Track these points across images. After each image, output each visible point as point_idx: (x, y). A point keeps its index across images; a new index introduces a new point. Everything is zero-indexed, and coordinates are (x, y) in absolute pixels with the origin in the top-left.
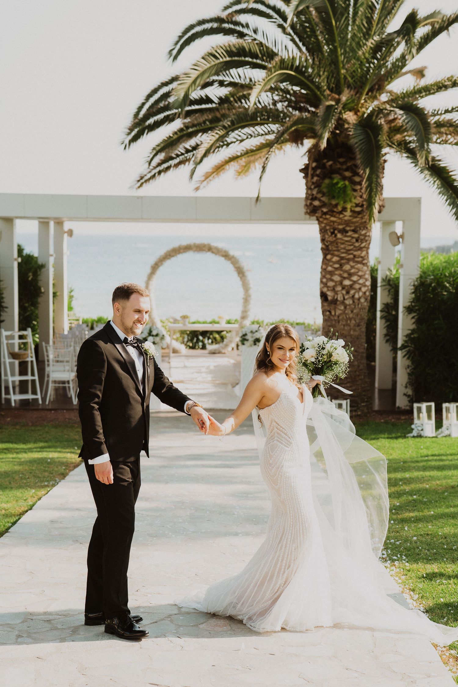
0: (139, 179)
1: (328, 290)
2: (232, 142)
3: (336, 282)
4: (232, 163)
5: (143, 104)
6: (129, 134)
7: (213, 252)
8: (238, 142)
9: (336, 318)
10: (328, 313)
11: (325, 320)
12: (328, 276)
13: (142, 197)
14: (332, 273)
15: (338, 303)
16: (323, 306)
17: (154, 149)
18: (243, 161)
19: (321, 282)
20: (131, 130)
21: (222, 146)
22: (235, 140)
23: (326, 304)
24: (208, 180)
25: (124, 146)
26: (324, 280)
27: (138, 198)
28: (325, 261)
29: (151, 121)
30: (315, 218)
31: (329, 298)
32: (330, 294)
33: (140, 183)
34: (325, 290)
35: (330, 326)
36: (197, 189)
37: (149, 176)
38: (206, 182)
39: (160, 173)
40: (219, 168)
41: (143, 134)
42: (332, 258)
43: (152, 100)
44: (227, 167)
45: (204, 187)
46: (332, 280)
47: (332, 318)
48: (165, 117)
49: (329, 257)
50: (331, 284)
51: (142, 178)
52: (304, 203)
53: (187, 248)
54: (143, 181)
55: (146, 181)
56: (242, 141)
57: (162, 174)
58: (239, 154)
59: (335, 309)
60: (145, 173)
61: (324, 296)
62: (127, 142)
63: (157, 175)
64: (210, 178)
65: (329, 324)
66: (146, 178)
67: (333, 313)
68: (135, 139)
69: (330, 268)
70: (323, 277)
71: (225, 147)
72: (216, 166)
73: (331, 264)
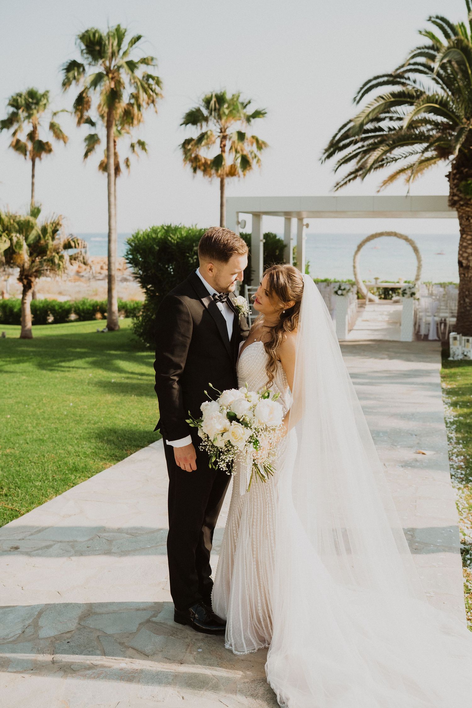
0: (335, 185)
1: (463, 259)
2: (399, 159)
3: (469, 254)
4: (401, 174)
5: (337, 134)
6: (324, 153)
7: (398, 237)
8: (403, 158)
9: (468, 279)
10: (463, 275)
11: (461, 280)
12: (463, 250)
13: (337, 197)
14: (466, 247)
15: (470, 268)
16: (460, 271)
17: (339, 162)
18: (409, 172)
19: (459, 254)
20: (326, 150)
21: (392, 161)
22: (400, 157)
23: (461, 269)
24: (385, 185)
25: (321, 161)
26: (461, 252)
27: (334, 197)
28: (462, 239)
29: (341, 144)
30: (455, 209)
31: (464, 265)
32: (464, 262)
33: (336, 188)
34: (461, 259)
35: (463, 284)
36: (378, 191)
37: (342, 183)
38: (384, 187)
39: (350, 180)
40: (392, 178)
41: (334, 153)
42: (466, 237)
43: (343, 131)
44: (398, 176)
45: (383, 190)
46: (466, 252)
47: (465, 279)
48: (350, 141)
49: (464, 236)
50: (465, 255)
51: (338, 184)
52: (447, 199)
53: (381, 234)
54: (338, 186)
55: (340, 186)
56: (405, 157)
57: (351, 181)
58: (406, 167)
59: (468, 272)
60: (339, 181)
61: (460, 263)
62: (323, 158)
63: (348, 182)
64: (387, 184)
65: (463, 283)
66: (340, 184)
67: (466, 275)
68: (329, 157)
69: (465, 244)
70: (460, 250)
71: (394, 162)
72: (390, 176)
73: (466, 241)
